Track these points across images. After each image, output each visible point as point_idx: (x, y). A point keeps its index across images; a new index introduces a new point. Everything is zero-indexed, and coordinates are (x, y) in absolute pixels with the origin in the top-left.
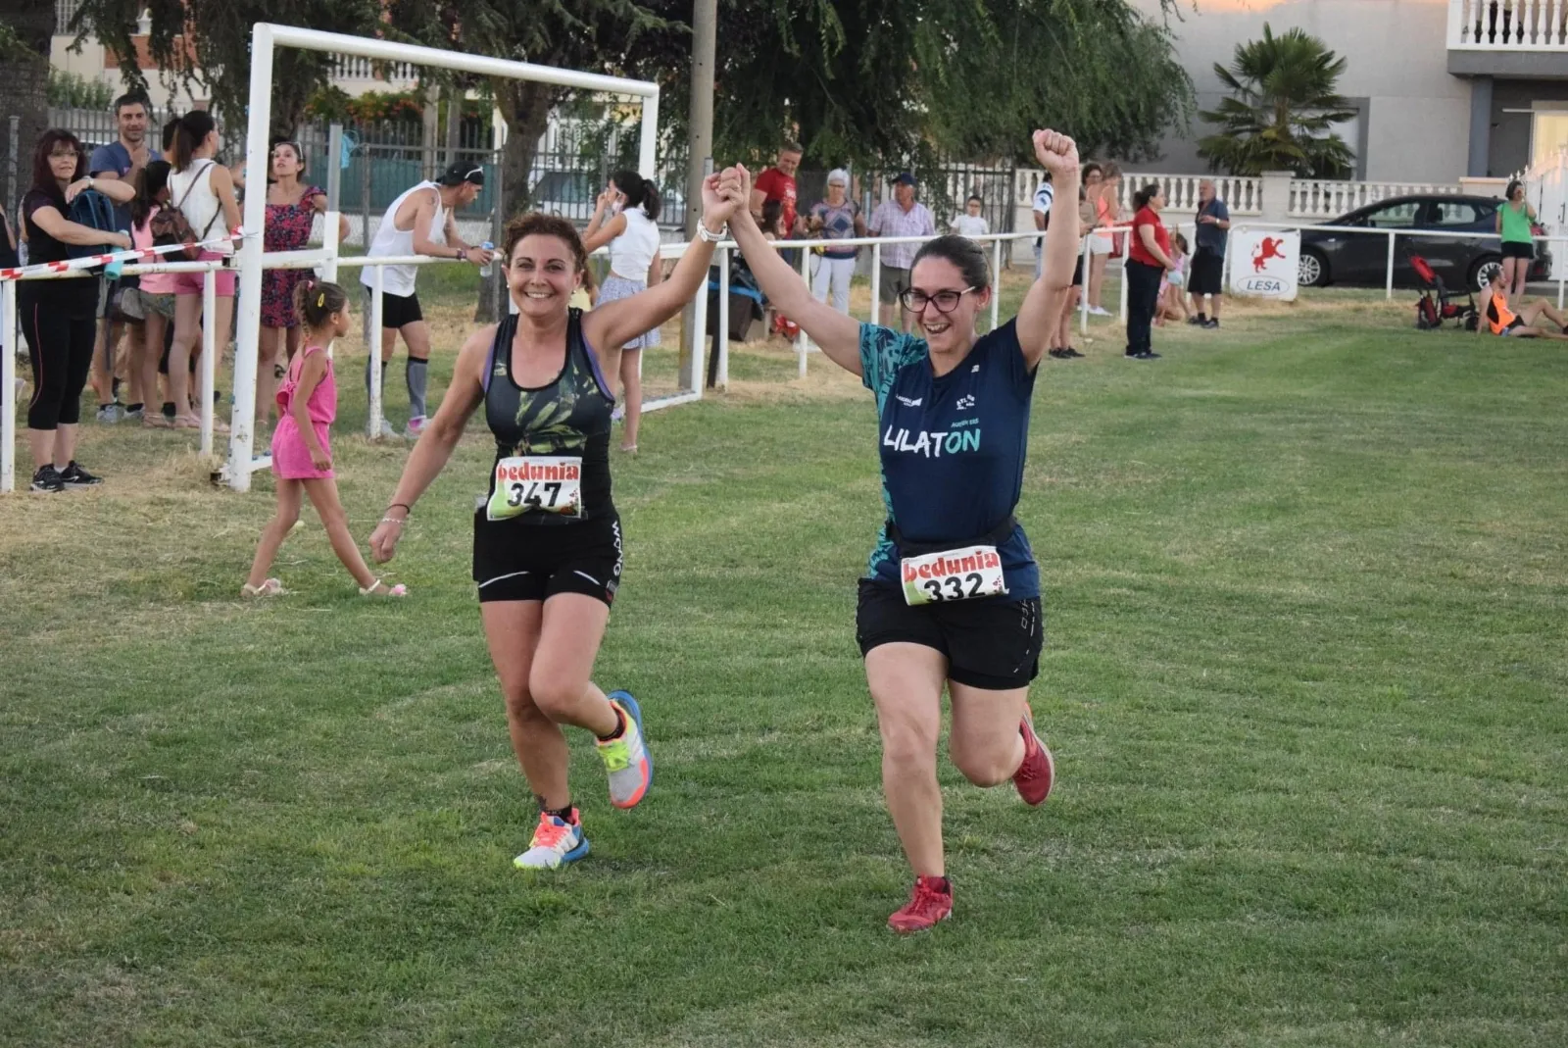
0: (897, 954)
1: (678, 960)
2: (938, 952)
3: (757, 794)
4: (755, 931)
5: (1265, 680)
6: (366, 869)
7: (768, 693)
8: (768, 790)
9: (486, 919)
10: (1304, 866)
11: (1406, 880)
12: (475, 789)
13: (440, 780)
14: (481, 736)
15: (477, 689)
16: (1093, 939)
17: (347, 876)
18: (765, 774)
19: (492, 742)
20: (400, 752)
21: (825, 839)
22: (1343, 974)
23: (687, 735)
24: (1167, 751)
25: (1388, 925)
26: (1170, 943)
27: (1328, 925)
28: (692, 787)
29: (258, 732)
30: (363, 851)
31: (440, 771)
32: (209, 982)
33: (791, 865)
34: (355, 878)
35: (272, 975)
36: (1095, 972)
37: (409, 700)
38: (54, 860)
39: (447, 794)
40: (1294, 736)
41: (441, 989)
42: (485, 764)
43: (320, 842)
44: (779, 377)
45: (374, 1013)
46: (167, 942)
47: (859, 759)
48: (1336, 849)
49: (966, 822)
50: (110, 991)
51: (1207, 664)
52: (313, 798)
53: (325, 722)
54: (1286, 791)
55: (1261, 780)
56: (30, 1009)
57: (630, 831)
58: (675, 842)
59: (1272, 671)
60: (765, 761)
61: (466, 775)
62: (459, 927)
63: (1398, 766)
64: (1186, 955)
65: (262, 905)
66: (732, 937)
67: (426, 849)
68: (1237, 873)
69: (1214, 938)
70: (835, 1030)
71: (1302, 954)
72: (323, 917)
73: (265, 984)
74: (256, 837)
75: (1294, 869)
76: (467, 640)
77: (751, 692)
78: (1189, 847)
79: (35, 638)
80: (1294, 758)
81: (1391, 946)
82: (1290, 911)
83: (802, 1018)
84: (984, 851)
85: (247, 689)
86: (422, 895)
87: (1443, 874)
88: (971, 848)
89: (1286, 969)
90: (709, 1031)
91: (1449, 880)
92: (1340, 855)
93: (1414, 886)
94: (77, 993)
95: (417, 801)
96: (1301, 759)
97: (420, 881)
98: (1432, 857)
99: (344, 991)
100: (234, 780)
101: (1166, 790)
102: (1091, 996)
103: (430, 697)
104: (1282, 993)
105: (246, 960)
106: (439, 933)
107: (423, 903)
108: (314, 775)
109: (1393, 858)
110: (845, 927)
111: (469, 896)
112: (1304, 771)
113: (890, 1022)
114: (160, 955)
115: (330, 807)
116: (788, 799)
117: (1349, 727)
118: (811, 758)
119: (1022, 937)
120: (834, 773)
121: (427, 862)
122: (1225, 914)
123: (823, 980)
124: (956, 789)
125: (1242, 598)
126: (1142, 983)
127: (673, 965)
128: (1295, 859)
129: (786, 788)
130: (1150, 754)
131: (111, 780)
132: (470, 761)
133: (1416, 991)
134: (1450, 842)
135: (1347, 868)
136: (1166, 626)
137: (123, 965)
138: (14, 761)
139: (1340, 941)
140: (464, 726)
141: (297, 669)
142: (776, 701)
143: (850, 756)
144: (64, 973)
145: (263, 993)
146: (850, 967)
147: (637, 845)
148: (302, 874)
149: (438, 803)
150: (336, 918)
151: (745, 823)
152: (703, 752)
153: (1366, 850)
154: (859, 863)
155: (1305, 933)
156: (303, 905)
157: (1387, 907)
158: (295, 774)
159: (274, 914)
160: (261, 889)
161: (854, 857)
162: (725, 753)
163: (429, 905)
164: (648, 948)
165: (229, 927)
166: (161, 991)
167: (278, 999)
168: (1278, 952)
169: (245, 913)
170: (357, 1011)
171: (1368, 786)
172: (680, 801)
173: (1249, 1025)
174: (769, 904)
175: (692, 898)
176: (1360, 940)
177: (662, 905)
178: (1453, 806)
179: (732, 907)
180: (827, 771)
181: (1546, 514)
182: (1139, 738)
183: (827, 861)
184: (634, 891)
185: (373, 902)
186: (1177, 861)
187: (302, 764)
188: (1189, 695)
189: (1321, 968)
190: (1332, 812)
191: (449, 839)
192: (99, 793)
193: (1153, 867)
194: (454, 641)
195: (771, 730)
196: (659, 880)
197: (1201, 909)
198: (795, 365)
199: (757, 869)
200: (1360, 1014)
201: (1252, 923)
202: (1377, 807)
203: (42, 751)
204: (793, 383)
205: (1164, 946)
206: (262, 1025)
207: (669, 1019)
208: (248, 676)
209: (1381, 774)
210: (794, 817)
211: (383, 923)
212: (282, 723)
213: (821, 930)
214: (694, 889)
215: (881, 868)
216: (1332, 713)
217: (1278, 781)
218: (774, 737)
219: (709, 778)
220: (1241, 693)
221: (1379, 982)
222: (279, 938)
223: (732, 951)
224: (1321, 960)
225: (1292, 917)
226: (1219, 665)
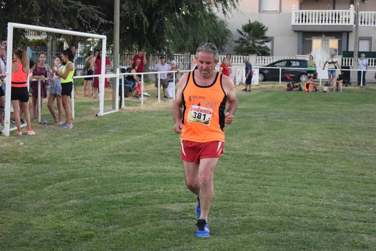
0: (175, 244)
1: (122, 247)
2: (185, 243)
3: (138, 206)
4: (140, 240)
5: (258, 175)
6: (44, 228)
7: (139, 182)
8: (141, 205)
9: (74, 239)
10: (271, 220)
11: (295, 223)
12: (69, 207)
13: (61, 205)
14: (70, 194)
15: (68, 183)
16: (222, 239)
17: (39, 229)
18: (139, 201)
19: (72, 196)
20: (50, 199)
21: (155, 217)
22: (282, 245)
23: (120, 193)
24: (236, 193)
25: (292, 233)
26: (241, 239)
27: (277, 234)
28: (122, 205)
29: (15, 195)
30: (42, 224)
31: (61, 203)
33: (147, 223)
34: (41, 230)
36: (223, 247)
37: (52, 186)
39: (63, 209)
40: (266, 188)
42: (71, 201)
43: (32, 221)
44: (137, 106)
47: (162, 197)
48: (278, 215)
49: (189, 212)
51: (244, 172)
52: (30, 211)
53: (32, 192)
54: (265, 202)
55: (260, 200)
57: (108, 216)
58: (119, 219)
59: (260, 173)
60: (140, 198)
61: (67, 204)
62: (68, 241)
63: (291, 195)
64: (244, 242)
65: (19, 237)
66: (135, 241)
67: (58, 222)
68: (255, 222)
69: (251, 238)
71: (272, 241)
72: (33, 240)
74: (16, 221)
75: (268, 221)
76: (65, 171)
77: (135, 182)
78: (243, 216)
80: (266, 194)
81: (293, 238)
82: (268, 231)
84: (194, 218)
85: (12, 184)
86: (58, 234)
87: (304, 221)
88: (191, 218)
89: (268, 245)
91: (305, 222)
92: (279, 217)
93: (297, 224)
95: (55, 211)
96: (268, 194)
97: (57, 230)
98: (301, 217)
100: (10, 207)
101: (236, 203)
103: (57, 185)
106: (63, 243)
107: (58, 236)
108: (29, 205)
109: (292, 217)
110: (162, 238)
111: (70, 234)
112: (269, 197)
115: (34, 213)
116: (146, 207)
117: (279, 186)
118: (151, 197)
120: (157, 201)
121: (59, 226)
122: (253, 232)
124: (186, 204)
125: (251, 156)
128: (269, 218)
129: (145, 205)
130: (232, 194)
132: (68, 200)
134: (305, 213)
135: (281, 220)
136: (233, 163)
139: (281, 238)
140: (65, 192)
141: (24, 179)
142: (141, 184)
143: (160, 197)
147: (110, 220)
148: (28, 229)
149: (60, 211)
150: (37, 240)
151: (136, 213)
152: (125, 197)
153: (285, 215)
154: (164, 222)
155: (272, 236)
156: (28, 237)
157: (291, 229)
158: (25, 205)
159: (22, 239)
160: (18, 233)
161: (163, 221)
162: (130, 197)
163: (60, 236)
164: (114, 245)
165: (11, 243)
168: (266, 241)
169: (14, 239)
171: (284, 200)
172: (120, 209)
174: (143, 233)
175: (124, 232)
176: (285, 237)
177: (117, 234)
178: (305, 205)
179: (134, 234)
180: (155, 200)
181: (321, 134)
182: (229, 190)
183: (156, 222)
184: (110, 231)
185: (46, 236)
186: (240, 219)
187: (26, 202)
188: (240, 180)
189: (277, 244)
190: (276, 207)
191: (64, 220)
193: (235, 221)
194: (62, 171)
195: (140, 191)
196: (116, 228)
197: (247, 231)
198: (140, 103)
199: (139, 224)
201: (259, 234)
202: (287, 205)
204: (140, 107)
205: (239, 240)
208: (12, 181)
209: (287, 197)
210: (148, 212)
211: (49, 241)
212: (21, 192)
213: (156, 239)
214: (124, 230)
215: (169, 223)
216: (275, 183)
217: (263, 199)
218: (141, 192)
219: (126, 203)
220: (253, 178)
221: (291, 247)
222: (23, 245)
223: (135, 245)
224: (276, 242)
225: (269, 232)
226: (247, 172)
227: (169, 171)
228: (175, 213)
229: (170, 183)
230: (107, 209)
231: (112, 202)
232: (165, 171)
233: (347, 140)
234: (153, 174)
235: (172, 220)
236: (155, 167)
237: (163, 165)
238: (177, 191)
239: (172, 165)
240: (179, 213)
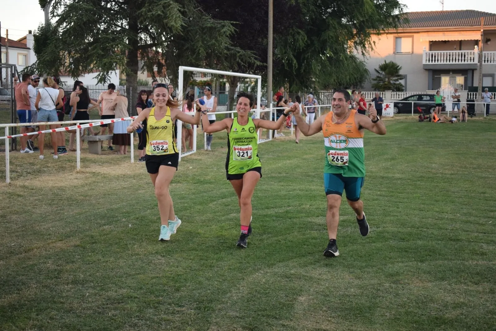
1: (274, 253)
3: (288, 219)
4: (289, 247)
5: (391, 194)
6: (209, 236)
7: (289, 199)
8: (290, 219)
10: (402, 231)
11: (423, 233)
12: (230, 219)
13: (223, 218)
14: (231, 209)
15: (229, 200)
16: (359, 247)
17: (205, 237)
18: (289, 215)
19: (233, 210)
20: (215, 212)
21: (302, 228)
22: (411, 252)
23: (273, 208)
24: (372, 209)
25: (420, 242)
27: (407, 243)
28: (274, 218)
30: (208, 233)
31: (223, 216)
32: (180, 259)
33: (296, 233)
34: (207, 238)
35: (192, 257)
36: (360, 253)
37: (216, 202)
38: (147, 235)
39: (225, 221)
40: (398, 205)
41: (226, 259)
43: (199, 231)
45: (213, 265)
46: (170, 251)
47: (308, 212)
48: (408, 227)
50: (160, 261)
51: (379, 191)
52: (198, 222)
53: (199, 207)
54: (397, 216)
55: (392, 214)
56: (144, 265)
57: (263, 227)
58: (272, 229)
59: (393, 192)
60: (289, 213)
61: (228, 217)
62: (229, 247)
63: (420, 210)
64: (378, 249)
65: (189, 244)
66: (285, 248)
67: (221, 232)
68: (388, 233)
69: (384, 246)
70: (307, 266)
71: (402, 249)
72: (201, 246)
73: (190, 259)
75: (400, 232)
76: (227, 190)
77: (285, 199)
78: (378, 228)
79: (140, 192)
80: (398, 209)
81: (421, 247)
83: (300, 264)
85: (183, 201)
86: (221, 241)
87: (430, 232)
89: (399, 252)
90: (281, 267)
91: (432, 233)
92: (409, 229)
93: (425, 234)
94: (153, 261)
95: (219, 222)
96: (400, 210)
97: (220, 239)
98: (428, 229)
99: (206, 260)
102: (359, 258)
103: (220, 201)
104: (399, 257)
105: (187, 254)
106: (225, 248)
107: (221, 242)
108: (197, 217)
109: (420, 229)
110: (308, 245)
111: (230, 241)
112: (401, 212)
113: (318, 264)
114: (169, 254)
115: (201, 224)
116: (294, 220)
117: (409, 203)
118: (299, 212)
119: (344, 247)
120: (304, 215)
121: (222, 235)
122: (386, 241)
123: (304, 256)
125: (386, 177)
126: (370, 255)
127: (273, 254)
128: (400, 230)
129: (294, 218)
131: (157, 219)
132: (229, 214)
133: (426, 256)
134: (432, 225)
135: (411, 231)
136: (370, 183)
137: (162, 256)
138: (137, 216)
139: (410, 246)
140: (227, 207)
141: (193, 197)
142: (290, 201)
143: (306, 211)
144: (150, 258)
145: (190, 261)
146: (309, 253)
147: (264, 230)
148: (196, 237)
149: (223, 223)
150: (204, 246)
151: (286, 225)
152: (276, 211)
153: (414, 227)
154: (310, 233)
155: (403, 244)
156: (197, 243)
157: (419, 239)
158: (194, 217)
159: (191, 245)
160: (188, 240)
161: (309, 231)
162: (281, 211)
164: (268, 251)
165: (182, 248)
166: (170, 261)
167: (193, 262)
168: (397, 249)
169: (186, 245)
170: (209, 264)
171: (414, 215)
172: (272, 221)
173: (393, 263)
174: (292, 241)
175: (276, 240)
176: (414, 246)
177: (270, 242)
178: (432, 218)
179: (284, 242)
180: (302, 214)
181: (448, 159)
183: (303, 232)
184: (264, 239)
185: (211, 243)
186: (375, 231)
187: (195, 215)
188: (375, 197)
189: (406, 251)
190: (407, 220)
191: (225, 230)
192: (155, 222)
194: (224, 190)
195: (290, 206)
196: (269, 237)
197: (381, 240)
198: (290, 133)
199: (289, 234)
200: (415, 260)
201: (392, 243)
202: (416, 219)
203: (142, 214)
204: (290, 136)
205: (374, 248)
206: (191, 267)
207: (273, 265)
208: (183, 198)
209: (417, 212)
210: (296, 224)
211: (214, 247)
212: (190, 207)
213: (303, 246)
214: (276, 238)
215: (315, 234)
216: (406, 200)
217: (395, 214)
218: (291, 208)
219: (278, 216)
220: (386, 196)
221: (419, 254)
222: (193, 250)
223: (285, 251)
224: (406, 250)
225: (400, 241)
226: (382, 191)
227: (314, 190)
228: (320, 225)
229: (315, 200)
230: (262, 221)
231: (266, 216)
232: (311, 190)
233: (472, 164)
234: (300, 193)
235: (317, 230)
236: (303, 187)
237: (310, 185)
238: (321, 207)
239: (317, 185)
240: (323, 225)
